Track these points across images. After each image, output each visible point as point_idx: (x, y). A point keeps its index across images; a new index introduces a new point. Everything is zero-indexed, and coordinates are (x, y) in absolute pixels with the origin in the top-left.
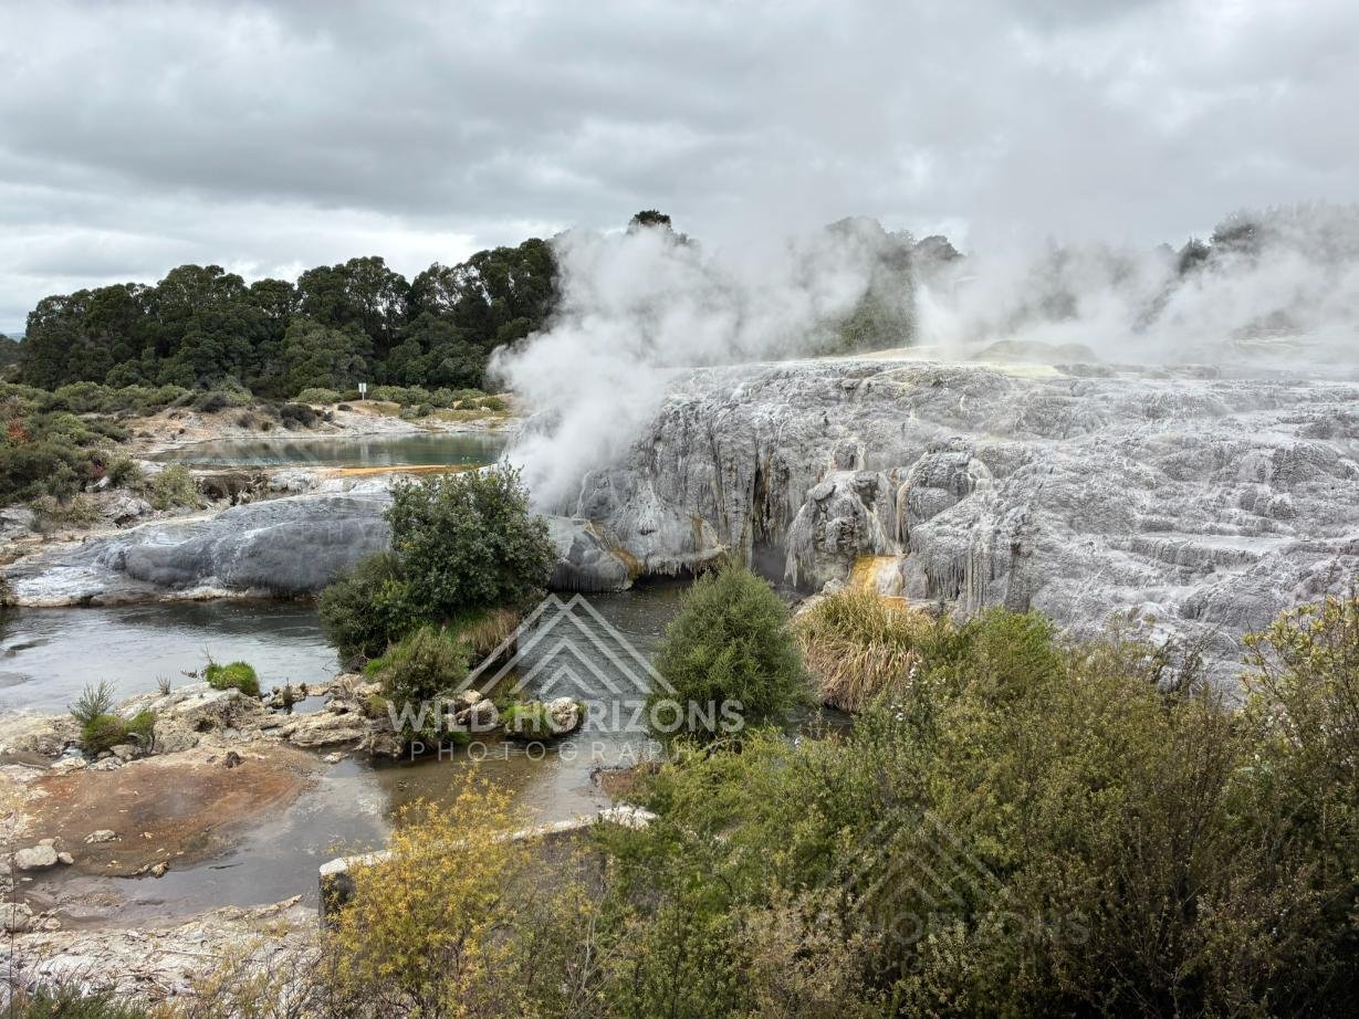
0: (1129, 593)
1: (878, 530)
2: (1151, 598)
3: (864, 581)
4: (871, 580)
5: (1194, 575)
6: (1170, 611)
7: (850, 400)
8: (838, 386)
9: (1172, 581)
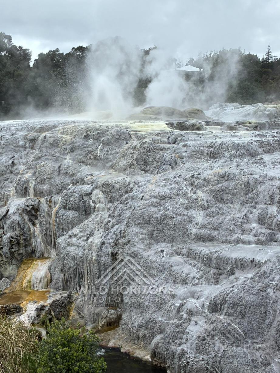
0: (181, 290)
1: (39, 240)
2: (193, 295)
3: (23, 279)
4: (28, 278)
5: (222, 277)
6: (203, 306)
7: (33, 148)
8: (25, 138)
9: (208, 281)
